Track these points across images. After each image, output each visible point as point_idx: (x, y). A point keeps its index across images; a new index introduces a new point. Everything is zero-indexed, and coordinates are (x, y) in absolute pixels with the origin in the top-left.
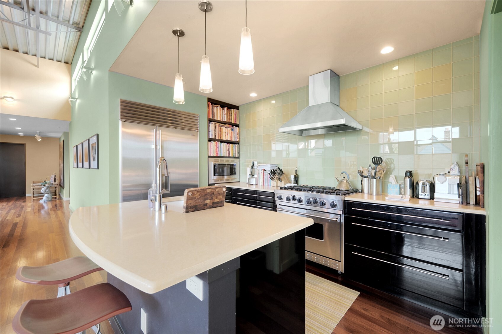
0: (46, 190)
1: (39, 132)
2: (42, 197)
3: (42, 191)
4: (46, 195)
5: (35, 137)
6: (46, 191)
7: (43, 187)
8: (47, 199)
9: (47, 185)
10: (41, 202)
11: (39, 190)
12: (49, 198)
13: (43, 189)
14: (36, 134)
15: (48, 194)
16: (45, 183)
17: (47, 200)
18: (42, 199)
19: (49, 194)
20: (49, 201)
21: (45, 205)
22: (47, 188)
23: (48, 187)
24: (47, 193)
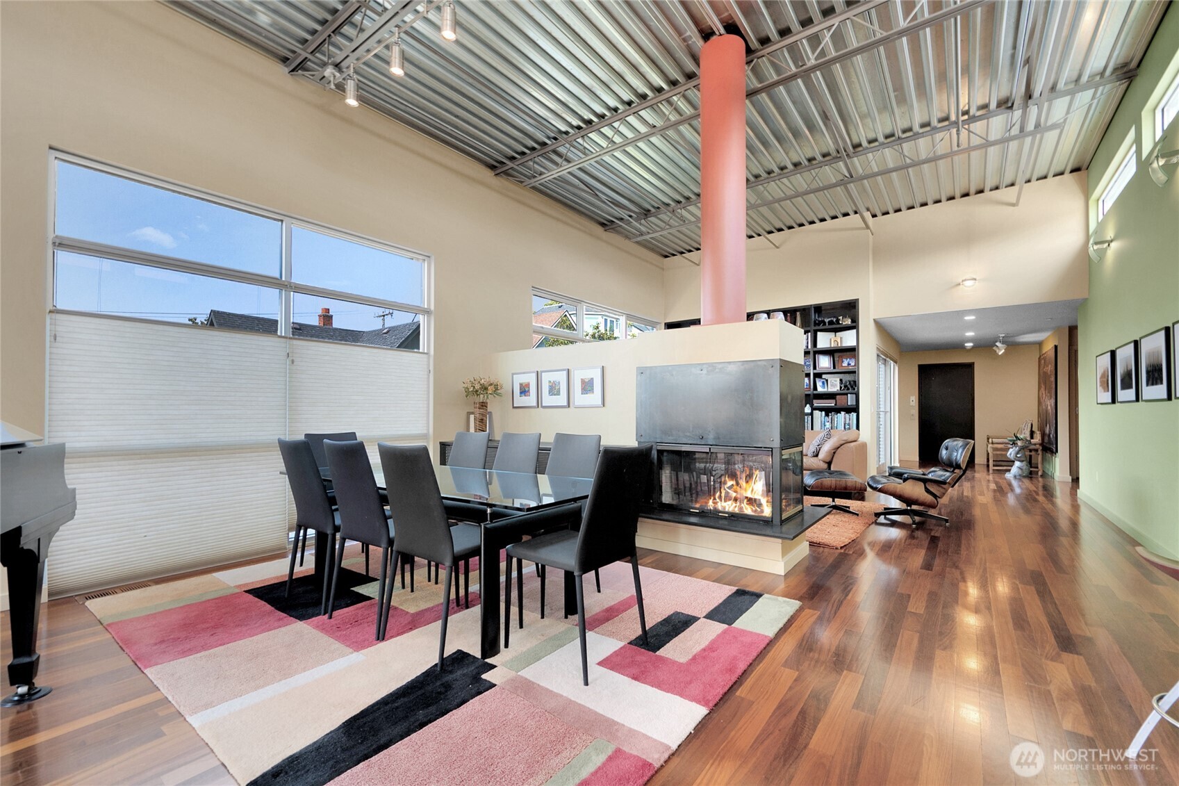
0: (1018, 453)
1: (1003, 335)
2: (1009, 468)
3: (1011, 454)
4: (1017, 464)
5: (994, 348)
6: (1018, 456)
7: (1012, 448)
8: (1020, 472)
9: (1019, 443)
10: (1009, 476)
11: (1003, 453)
12: (1024, 470)
13: (1011, 450)
14: (996, 342)
15: (1022, 461)
16: (1015, 439)
17: (1020, 475)
18: (1009, 470)
19: (1024, 463)
20: (1024, 477)
21: (1015, 483)
22: (1020, 450)
23: (1022, 448)
24: (1019, 461)
